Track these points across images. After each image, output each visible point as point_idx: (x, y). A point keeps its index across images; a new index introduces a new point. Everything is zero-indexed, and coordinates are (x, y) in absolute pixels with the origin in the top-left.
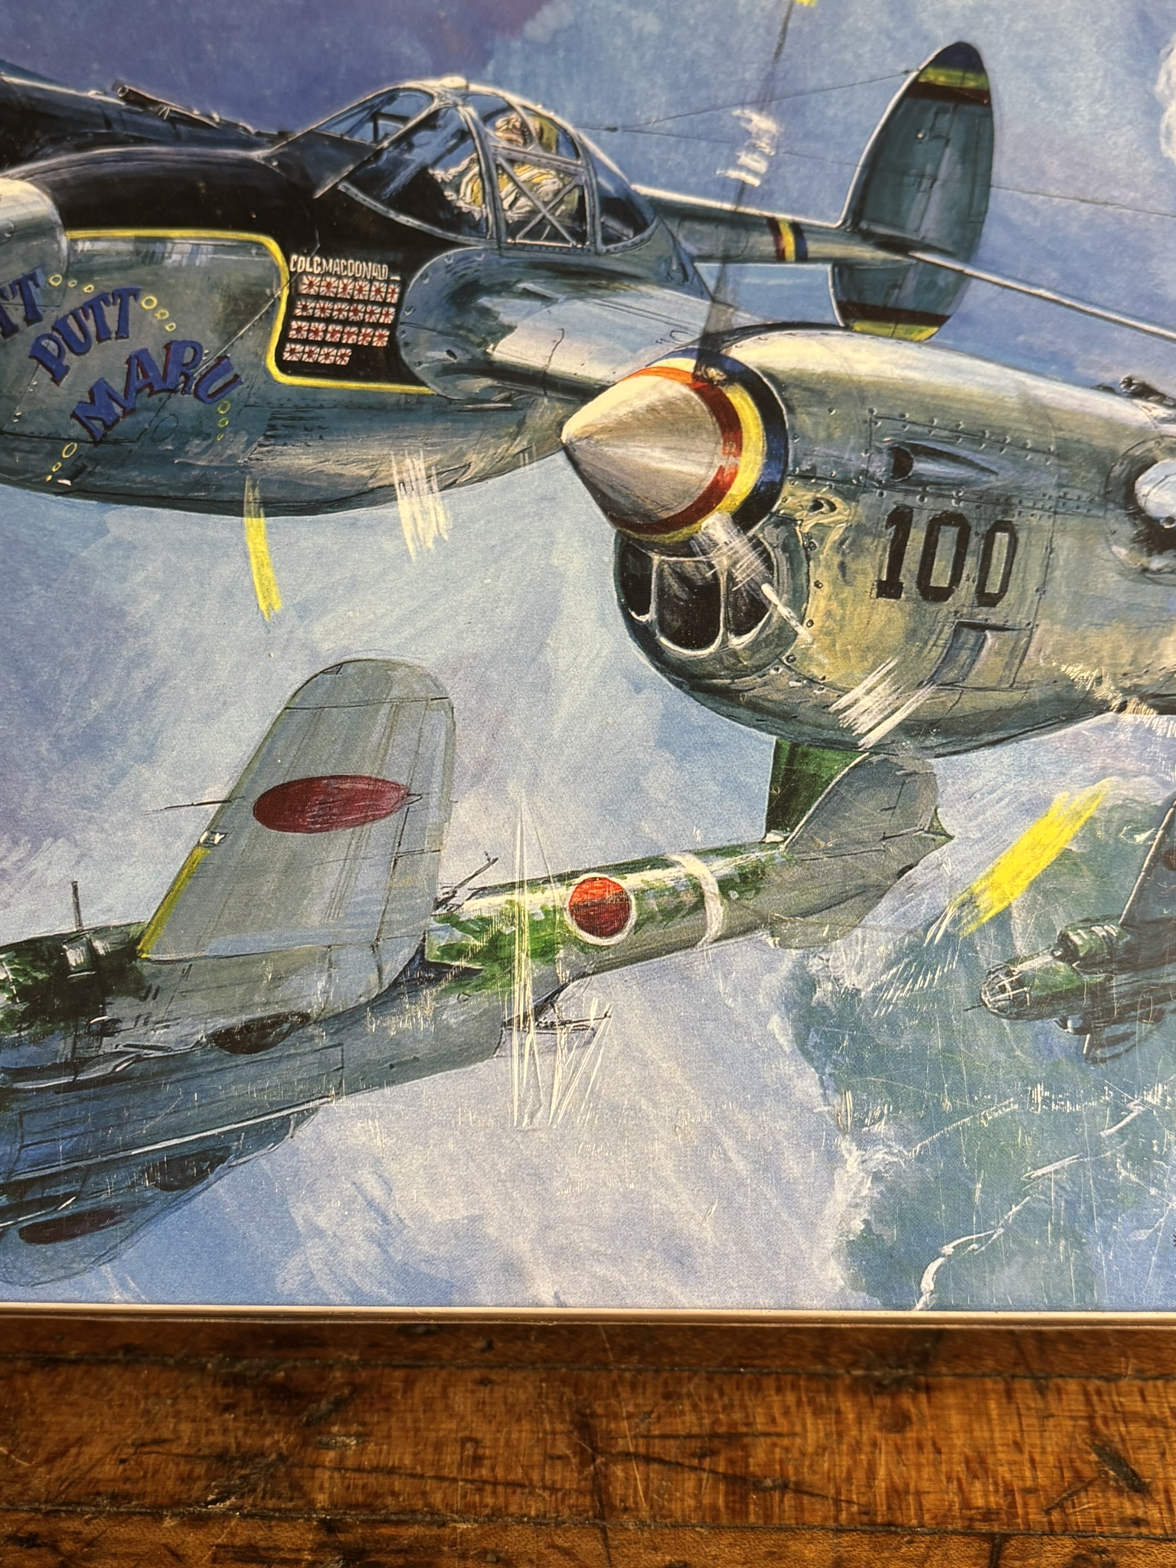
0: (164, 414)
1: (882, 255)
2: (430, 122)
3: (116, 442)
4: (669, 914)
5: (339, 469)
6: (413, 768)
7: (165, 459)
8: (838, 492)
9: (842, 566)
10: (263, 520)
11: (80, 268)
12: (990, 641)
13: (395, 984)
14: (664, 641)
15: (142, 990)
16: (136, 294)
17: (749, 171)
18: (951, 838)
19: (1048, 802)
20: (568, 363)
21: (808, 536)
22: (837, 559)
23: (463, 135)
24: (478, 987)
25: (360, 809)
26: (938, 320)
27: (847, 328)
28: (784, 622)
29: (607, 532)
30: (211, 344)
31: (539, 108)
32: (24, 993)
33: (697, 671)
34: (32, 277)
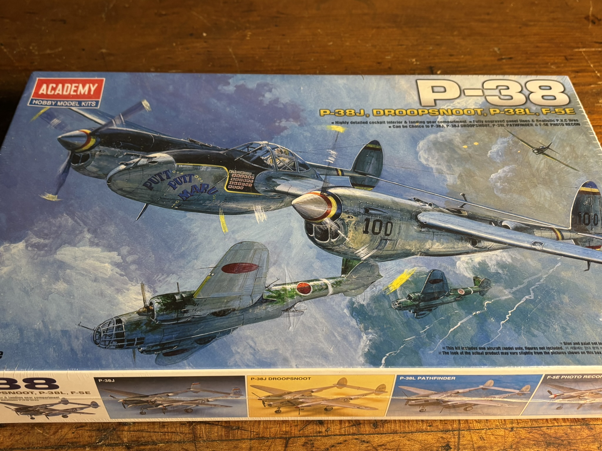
0: (200, 196)
1: (360, 175)
2: (260, 149)
3: (189, 201)
4: (320, 290)
5: (241, 207)
6: (259, 262)
7: (201, 204)
8: (353, 215)
9: (355, 228)
10: (223, 216)
11: (180, 170)
12: (388, 242)
13: (256, 303)
14: (316, 240)
15: (194, 304)
16: (193, 175)
17: (331, 160)
18: (382, 277)
19: (403, 271)
20: (292, 191)
21: (347, 222)
22: (354, 227)
23: (268, 151)
24: (276, 304)
25: (247, 269)
26: (373, 187)
27: (353, 187)
28: (343, 238)
29: (303, 220)
30: (211, 185)
31: (284, 148)
32: (164, 305)
33: (324, 245)
34: (168, 171)
